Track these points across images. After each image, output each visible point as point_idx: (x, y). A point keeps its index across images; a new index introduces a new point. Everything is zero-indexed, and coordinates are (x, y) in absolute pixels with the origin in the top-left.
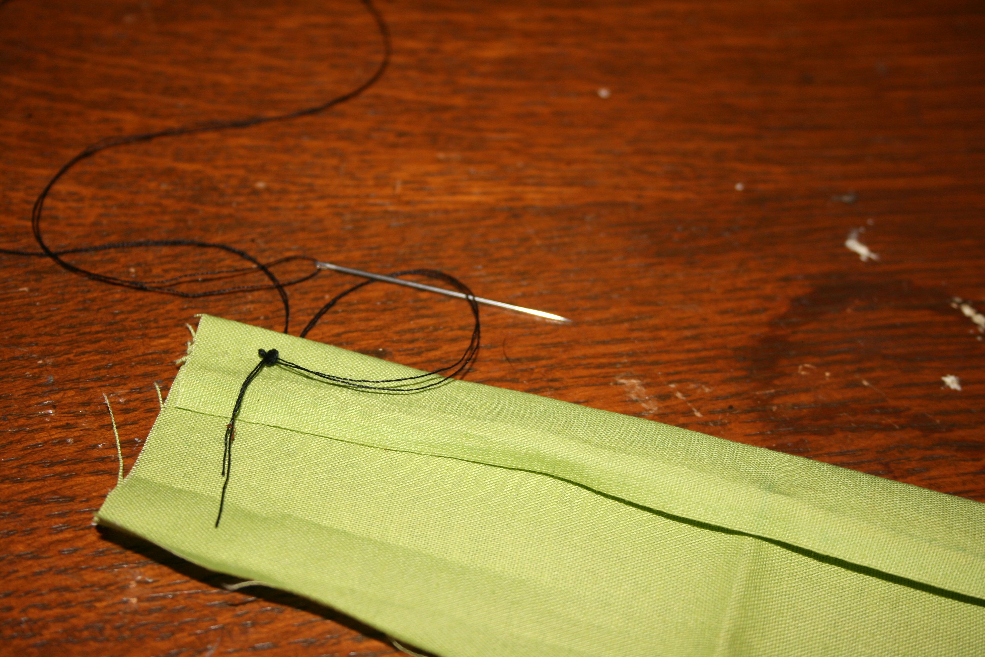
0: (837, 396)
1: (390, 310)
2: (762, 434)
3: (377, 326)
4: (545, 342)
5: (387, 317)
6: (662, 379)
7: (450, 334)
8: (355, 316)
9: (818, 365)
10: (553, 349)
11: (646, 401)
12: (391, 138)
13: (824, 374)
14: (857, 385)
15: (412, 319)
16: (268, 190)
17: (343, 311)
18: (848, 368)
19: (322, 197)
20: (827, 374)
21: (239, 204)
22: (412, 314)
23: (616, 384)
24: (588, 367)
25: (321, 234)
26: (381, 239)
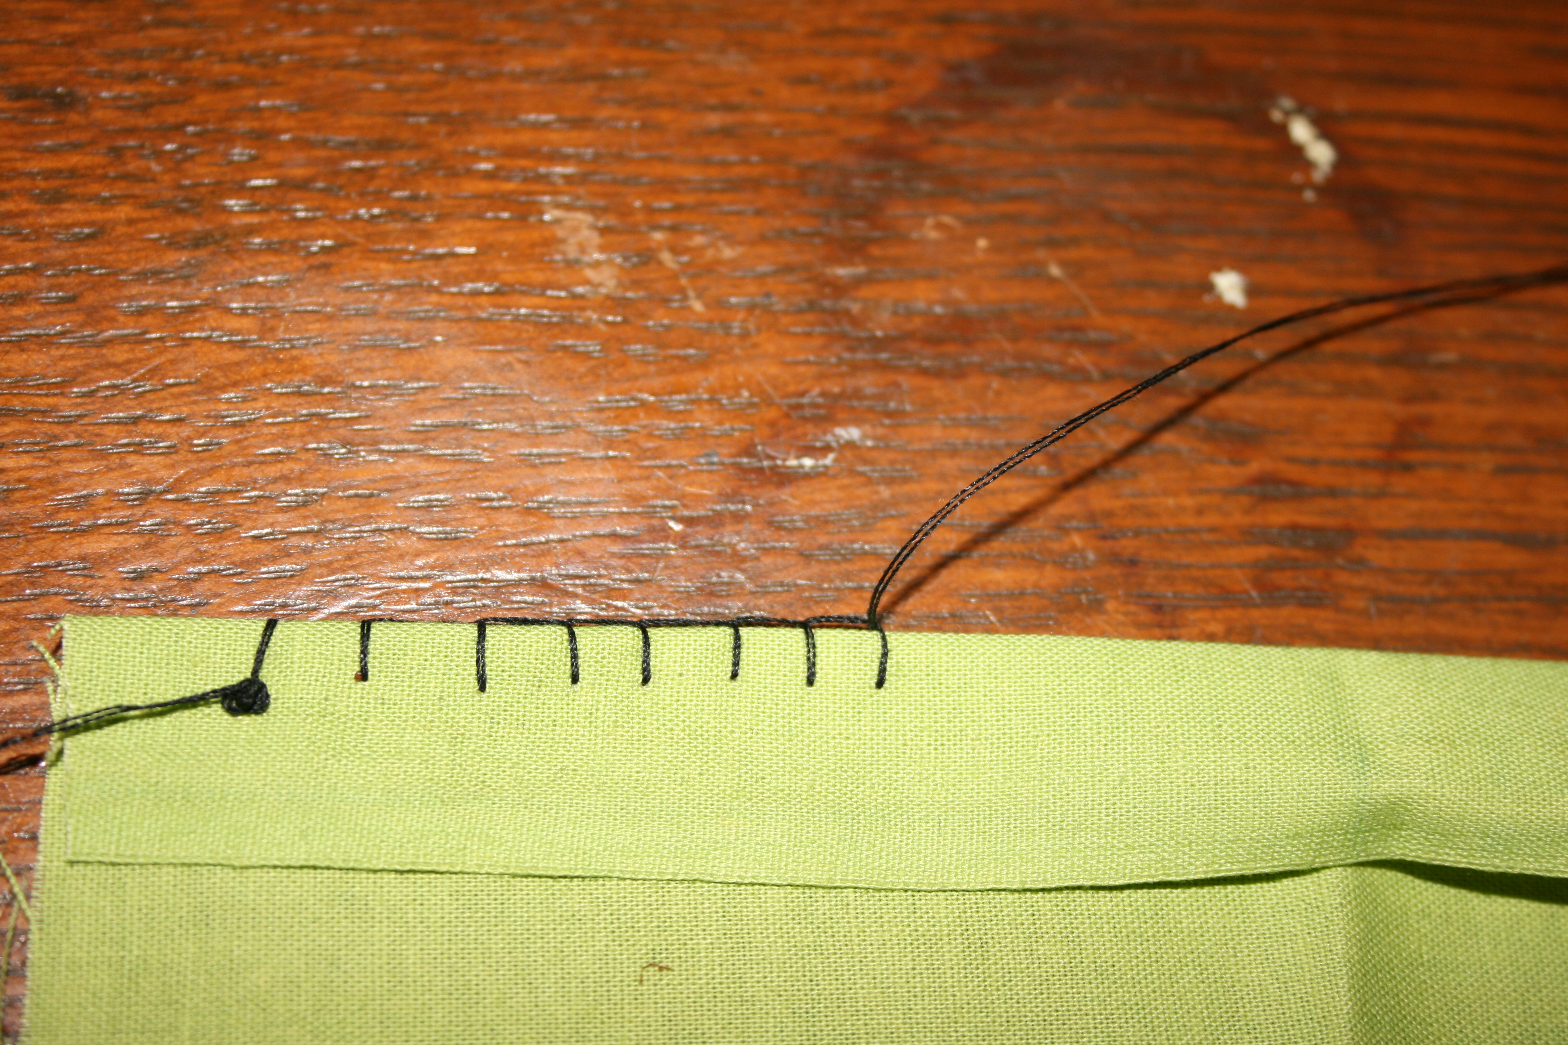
0: (992, 295)
2: (817, 361)
3: (66, 35)
5: (91, 15)
6: (640, 217)
7: (216, 69)
11: (595, 265)
13: (974, 243)
14: (1038, 273)
15: (143, 26)
18: (1028, 232)
20: (982, 243)
22: (145, 16)
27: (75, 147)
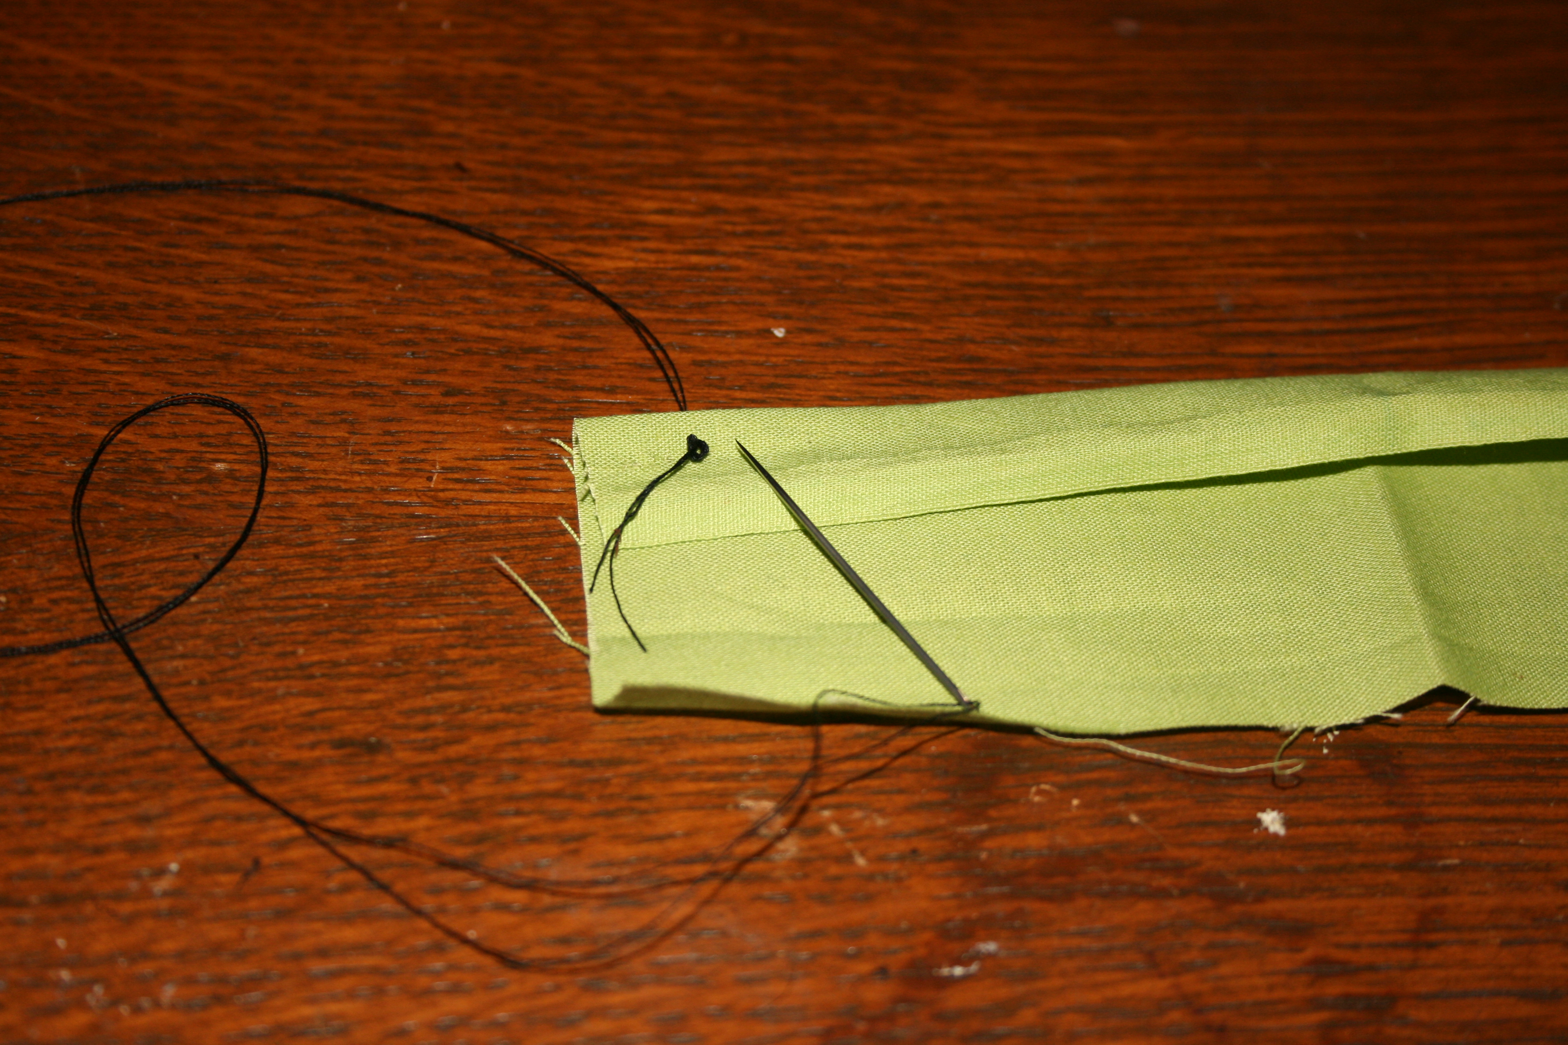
0: (1087, 839)
1: (397, 675)
2: (957, 896)
3: (372, 702)
4: (634, 735)
5: (391, 687)
7: (486, 718)
8: (341, 684)
9: (1062, 787)
10: (645, 748)
11: (780, 837)
12: (435, 397)
13: (1070, 802)
14: (1121, 821)
15: (429, 691)
16: (230, 475)
17: (323, 675)
18: (1109, 792)
19: (313, 491)
20: (1075, 802)
21: (181, 496)
22: (431, 684)
23: (737, 807)
24: (697, 778)
25: (305, 550)
26: (399, 560)
27: (383, 779)
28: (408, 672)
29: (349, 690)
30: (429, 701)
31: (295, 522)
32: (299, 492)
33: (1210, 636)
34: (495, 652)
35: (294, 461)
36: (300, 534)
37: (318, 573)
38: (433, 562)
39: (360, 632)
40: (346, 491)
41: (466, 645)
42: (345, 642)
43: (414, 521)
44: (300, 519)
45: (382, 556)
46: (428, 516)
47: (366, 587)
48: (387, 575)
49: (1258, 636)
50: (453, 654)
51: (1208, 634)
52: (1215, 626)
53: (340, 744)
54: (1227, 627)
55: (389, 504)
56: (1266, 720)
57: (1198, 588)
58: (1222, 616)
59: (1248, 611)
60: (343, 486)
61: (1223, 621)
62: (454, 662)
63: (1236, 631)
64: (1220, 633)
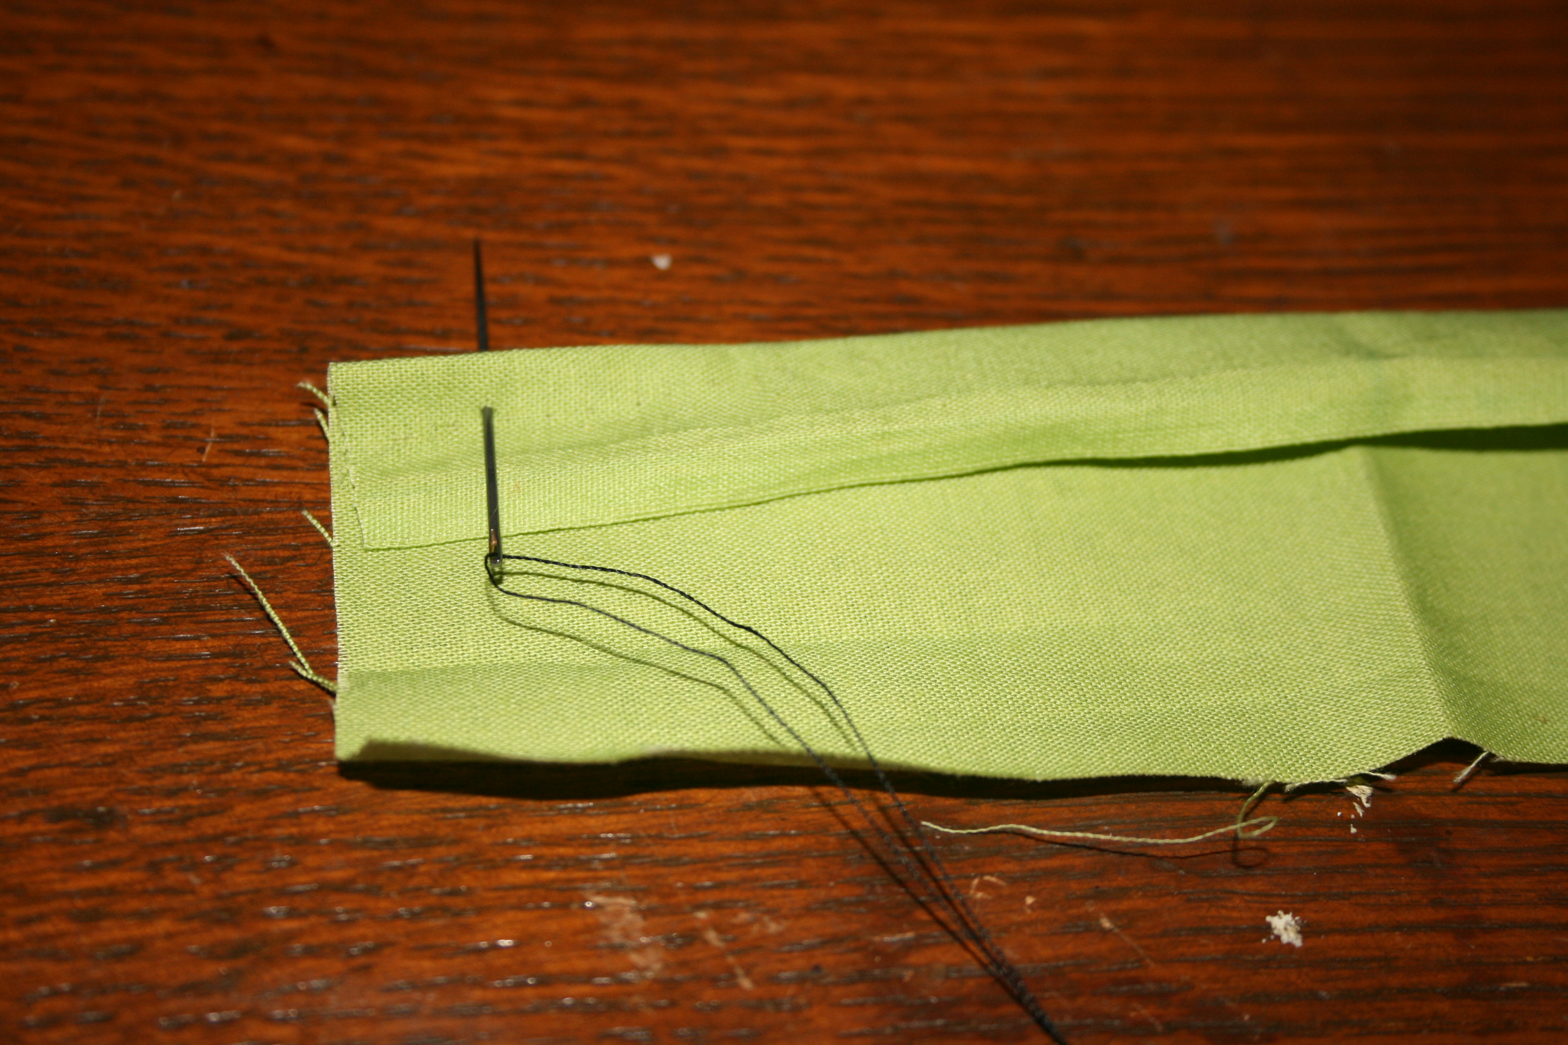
0: (1043, 951)
1: (141, 719)
2: (872, 1032)
3: (106, 755)
5: (133, 735)
6: (682, 897)
7: (256, 779)
8: (66, 730)
9: (1012, 880)
11: (641, 949)
12: (216, 341)
13: (1022, 901)
14: (1089, 926)
15: (183, 741)
17: (43, 718)
18: (1075, 887)
19: (47, 465)
20: (1029, 900)
22: (186, 731)
23: (582, 905)
24: (531, 865)
25: (30, 545)
26: (153, 560)
27: (114, 864)
28: (156, 715)
29: (75, 739)
30: (181, 755)
31: (20, 507)
32: (27, 467)
33: (1147, 663)
34: (274, 687)
35: (26, 425)
36: (26, 524)
37: (46, 577)
38: (199, 562)
39: (96, 659)
40: (90, 465)
41: (236, 678)
42: (74, 672)
43: (177, 507)
44: (26, 503)
45: (131, 555)
46: (196, 501)
47: (109, 596)
48: (137, 581)
49: (1209, 662)
50: (218, 690)
51: (1145, 660)
52: (1154, 650)
53: (60, 815)
54: (1169, 651)
55: (147, 484)
56: (1223, 771)
57: (1132, 600)
58: (1163, 637)
59: (1196, 631)
60: (88, 459)
61: (1165, 643)
62: (219, 700)
63: (1182, 657)
64: (1161, 659)
